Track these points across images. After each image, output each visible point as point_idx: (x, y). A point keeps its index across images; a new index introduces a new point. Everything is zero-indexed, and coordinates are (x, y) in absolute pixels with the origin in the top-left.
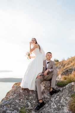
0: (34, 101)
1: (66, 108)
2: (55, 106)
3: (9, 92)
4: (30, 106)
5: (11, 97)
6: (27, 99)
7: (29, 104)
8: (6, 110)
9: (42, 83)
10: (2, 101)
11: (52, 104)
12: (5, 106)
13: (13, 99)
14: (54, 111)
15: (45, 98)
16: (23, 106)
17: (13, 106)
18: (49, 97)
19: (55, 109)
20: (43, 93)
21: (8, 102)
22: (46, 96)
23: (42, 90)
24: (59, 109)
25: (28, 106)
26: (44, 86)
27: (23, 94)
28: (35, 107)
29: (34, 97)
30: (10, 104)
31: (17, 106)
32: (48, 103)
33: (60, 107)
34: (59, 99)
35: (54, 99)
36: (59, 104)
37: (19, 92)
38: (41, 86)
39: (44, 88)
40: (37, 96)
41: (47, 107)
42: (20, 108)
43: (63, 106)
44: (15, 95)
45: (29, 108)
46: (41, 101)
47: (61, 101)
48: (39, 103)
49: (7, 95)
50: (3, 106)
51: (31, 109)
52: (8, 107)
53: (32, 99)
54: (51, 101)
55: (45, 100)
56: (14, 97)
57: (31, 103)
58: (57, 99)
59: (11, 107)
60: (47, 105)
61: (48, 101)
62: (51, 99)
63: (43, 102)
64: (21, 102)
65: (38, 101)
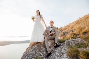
0: (45, 52)
1: (65, 55)
2: (58, 54)
3: (28, 48)
4: (42, 55)
5: (30, 51)
6: (40, 51)
7: (42, 54)
8: (27, 58)
9: (49, 41)
10: (24, 53)
11: (56, 53)
12: (26, 56)
13: (31, 52)
14: (58, 57)
15: (51, 50)
16: (38, 55)
17: (32, 56)
18: (54, 50)
19: (58, 56)
20: (50, 47)
21: (28, 53)
22: (52, 49)
23: (49, 45)
24: (61, 56)
25: (41, 55)
26: (51, 43)
27: (37, 48)
28: (46, 56)
29: (44, 50)
30: (29, 55)
31: (34, 56)
32: (53, 53)
33: (62, 55)
34: (61, 50)
35: (57, 50)
36: (60, 53)
37: (34, 47)
38: (48, 43)
39: (50, 44)
40: (46, 49)
41: (53, 55)
42: (36, 57)
43: (64, 54)
44: (32, 49)
45: (41, 56)
46: (49, 52)
47: (62, 51)
48: (48, 53)
49: (26, 50)
50: (25, 56)
51: (43, 57)
52: (28, 57)
53: (43, 51)
54: (55, 51)
55: (51, 51)
56: (32, 50)
57: (42, 53)
58: (59, 50)
59: (30, 56)
60: (53, 54)
61: (54, 52)
62: (56, 51)
63: (50, 52)
64: (36, 53)
65: (47, 52)
